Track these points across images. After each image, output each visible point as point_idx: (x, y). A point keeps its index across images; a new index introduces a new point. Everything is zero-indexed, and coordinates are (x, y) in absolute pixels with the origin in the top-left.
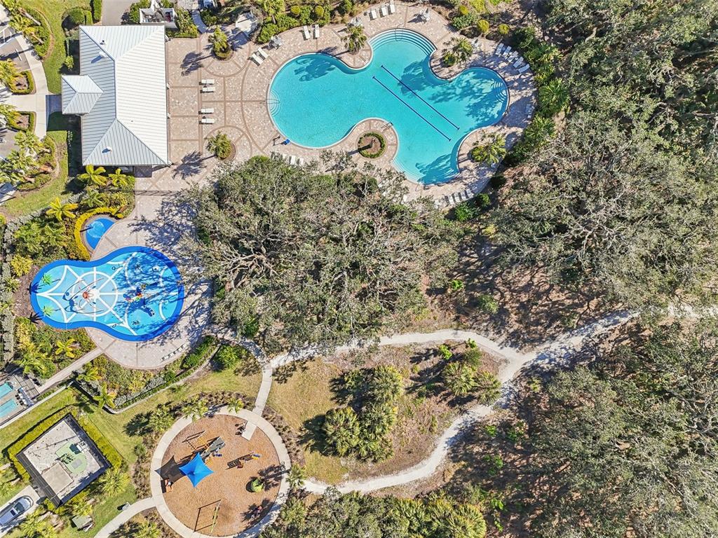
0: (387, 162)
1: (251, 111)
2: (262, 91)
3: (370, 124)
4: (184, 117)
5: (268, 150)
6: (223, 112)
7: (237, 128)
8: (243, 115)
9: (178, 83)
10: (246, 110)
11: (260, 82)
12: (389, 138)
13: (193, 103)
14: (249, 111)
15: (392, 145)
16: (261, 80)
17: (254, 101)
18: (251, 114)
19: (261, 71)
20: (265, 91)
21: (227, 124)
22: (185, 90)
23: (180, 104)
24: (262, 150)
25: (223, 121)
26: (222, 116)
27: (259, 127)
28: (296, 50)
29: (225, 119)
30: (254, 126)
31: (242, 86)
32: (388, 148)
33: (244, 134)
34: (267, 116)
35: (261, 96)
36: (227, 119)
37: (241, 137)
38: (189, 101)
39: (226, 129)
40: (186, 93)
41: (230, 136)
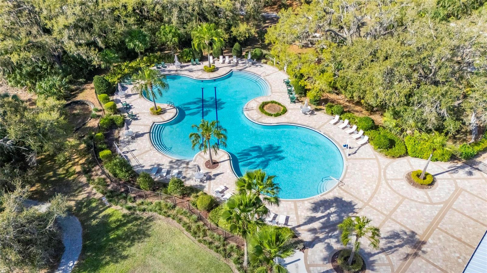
3: (259, 119)
4: (459, 240)
5: (369, 156)
6: (398, 210)
7: (391, 188)
8: (375, 193)
10: (367, 194)
14: (365, 192)
15: (257, 102)
18: (364, 188)
21: (401, 198)
22: (438, 264)
23: (458, 255)
24: (377, 159)
25: (404, 203)
27: (365, 174)
29: (400, 203)
30: (370, 178)
32: (262, 101)
33: (386, 180)
34: (347, 176)
36: (397, 202)
37: (391, 180)
38: (441, 250)
39: (405, 195)
40: (441, 261)
41: (404, 187)
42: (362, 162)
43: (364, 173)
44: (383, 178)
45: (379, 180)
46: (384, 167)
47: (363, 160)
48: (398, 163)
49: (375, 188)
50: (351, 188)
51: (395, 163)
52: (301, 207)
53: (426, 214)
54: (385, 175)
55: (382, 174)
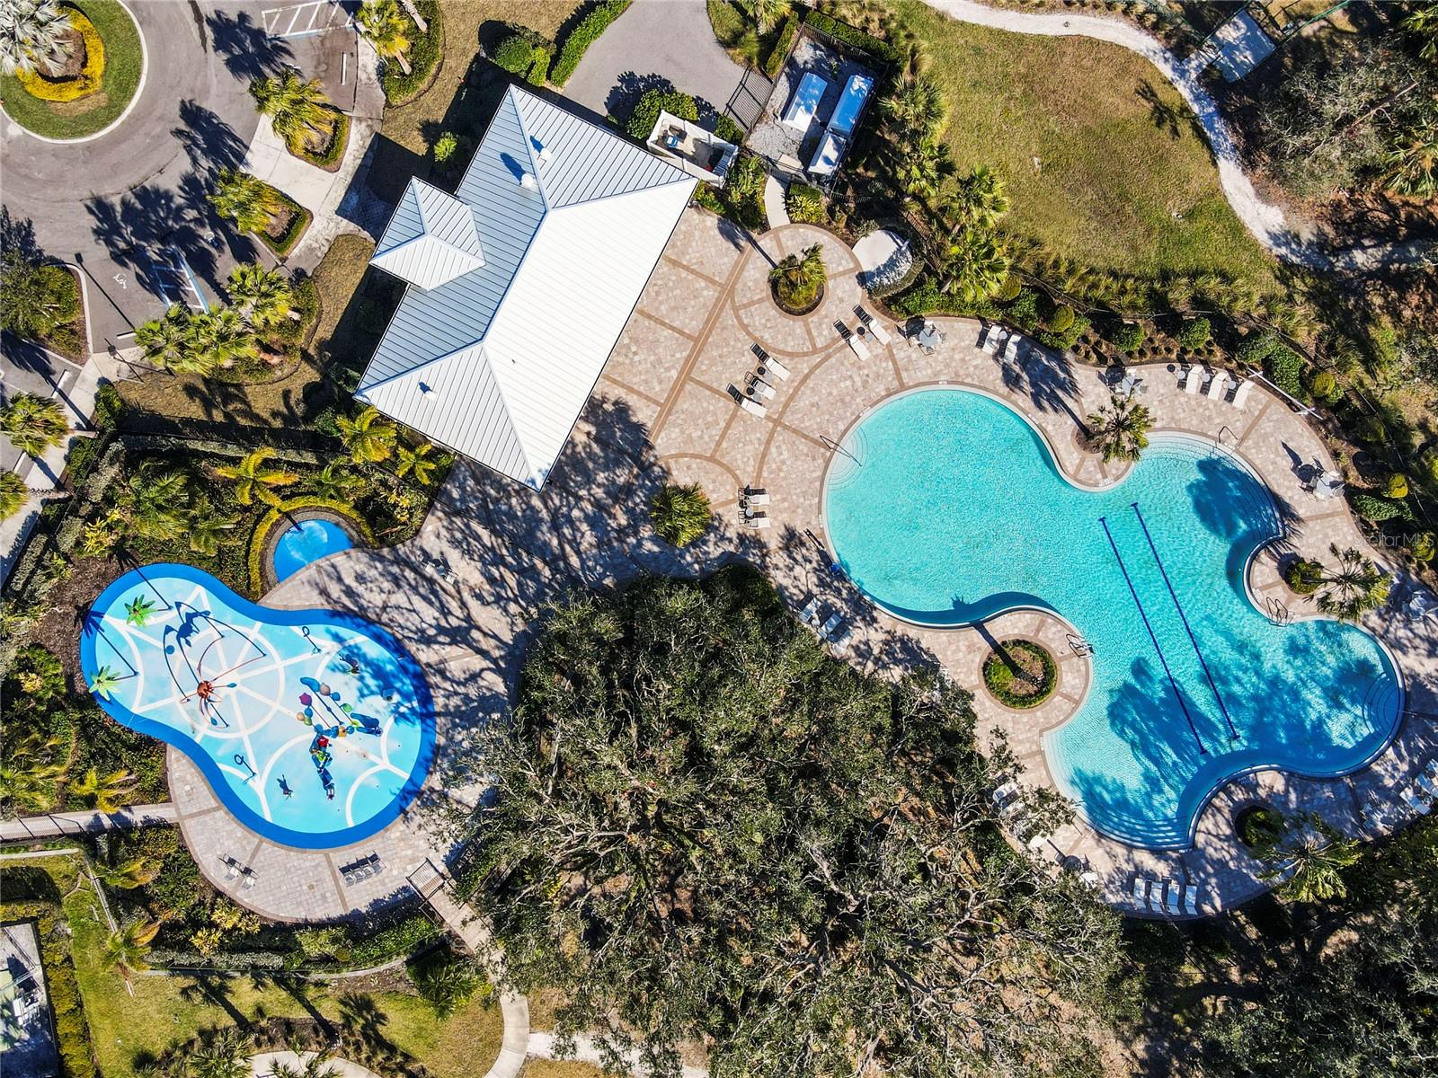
0: (1036, 730)
2: (835, 423)
3: (1042, 623)
4: (630, 390)
6: (723, 424)
7: (735, 477)
8: (764, 455)
9: (657, 309)
10: (778, 447)
11: (842, 401)
12: (1068, 678)
13: (668, 369)
14: (781, 452)
15: (1067, 697)
16: (847, 399)
17: (806, 437)
18: (783, 462)
19: (857, 379)
20: (842, 427)
21: (717, 456)
22: (668, 332)
23: (636, 358)
25: (713, 445)
26: (716, 432)
27: (784, 500)
28: (961, 372)
29: (719, 444)
31: (797, 390)
32: (1055, 700)
34: (817, 484)
36: (724, 445)
38: (660, 362)
39: (710, 466)
40: (662, 339)
41: (711, 487)
50: (807, 456)
53: (677, 430)
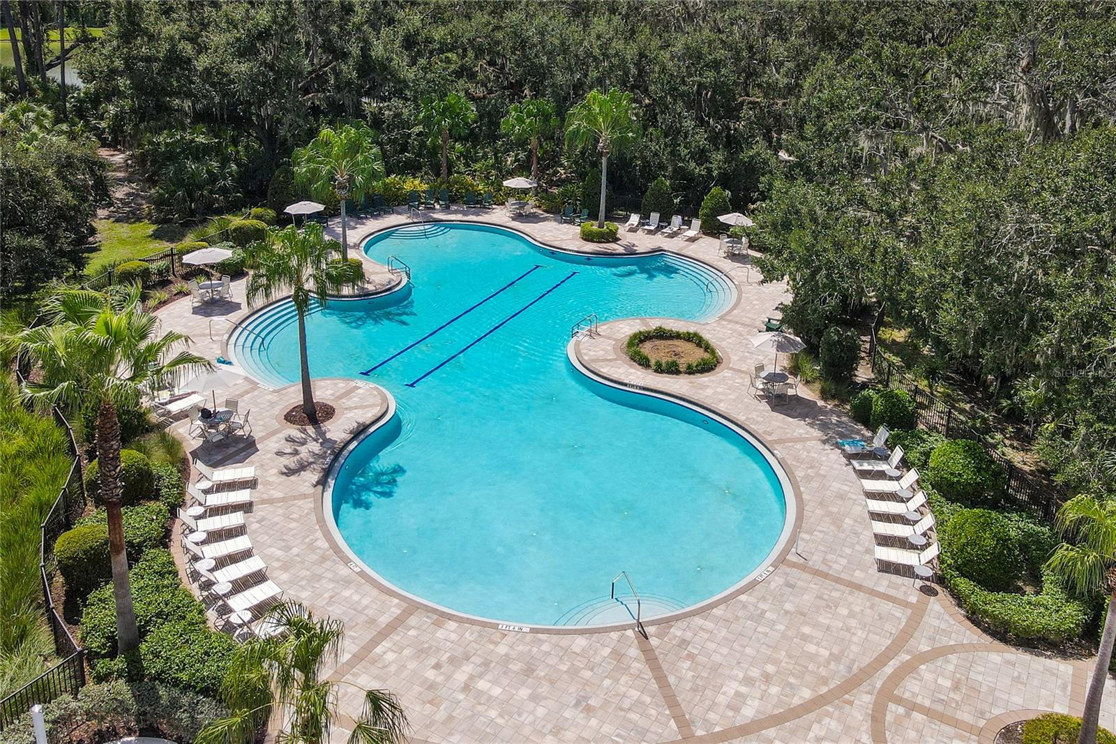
1: (731, 688)
3: (596, 361)
5: (893, 586)
7: (878, 739)
11: (529, 671)
16: (516, 667)
17: (662, 680)
19: (461, 676)
24: (919, 607)
27: (805, 638)
30: (813, 657)
33: (887, 695)
35: (617, 655)
37: (913, 707)
42: (835, 594)
43: (806, 630)
44: (879, 685)
45: (852, 683)
46: (924, 647)
47: (848, 590)
48: (1008, 662)
49: (796, 701)
50: (691, 656)
51: (995, 658)
52: (412, 633)
54: (897, 678)
55: (889, 669)
